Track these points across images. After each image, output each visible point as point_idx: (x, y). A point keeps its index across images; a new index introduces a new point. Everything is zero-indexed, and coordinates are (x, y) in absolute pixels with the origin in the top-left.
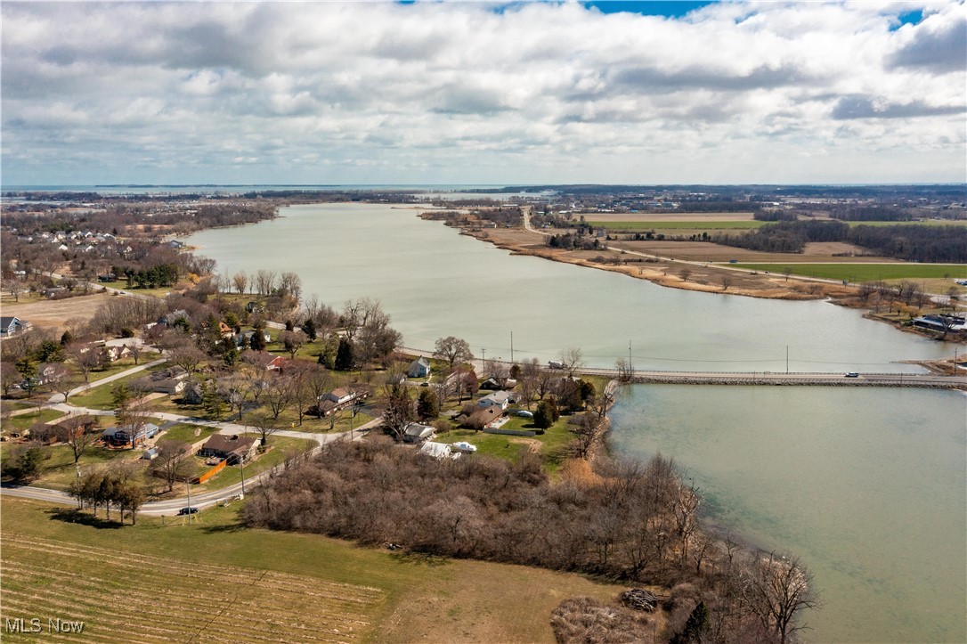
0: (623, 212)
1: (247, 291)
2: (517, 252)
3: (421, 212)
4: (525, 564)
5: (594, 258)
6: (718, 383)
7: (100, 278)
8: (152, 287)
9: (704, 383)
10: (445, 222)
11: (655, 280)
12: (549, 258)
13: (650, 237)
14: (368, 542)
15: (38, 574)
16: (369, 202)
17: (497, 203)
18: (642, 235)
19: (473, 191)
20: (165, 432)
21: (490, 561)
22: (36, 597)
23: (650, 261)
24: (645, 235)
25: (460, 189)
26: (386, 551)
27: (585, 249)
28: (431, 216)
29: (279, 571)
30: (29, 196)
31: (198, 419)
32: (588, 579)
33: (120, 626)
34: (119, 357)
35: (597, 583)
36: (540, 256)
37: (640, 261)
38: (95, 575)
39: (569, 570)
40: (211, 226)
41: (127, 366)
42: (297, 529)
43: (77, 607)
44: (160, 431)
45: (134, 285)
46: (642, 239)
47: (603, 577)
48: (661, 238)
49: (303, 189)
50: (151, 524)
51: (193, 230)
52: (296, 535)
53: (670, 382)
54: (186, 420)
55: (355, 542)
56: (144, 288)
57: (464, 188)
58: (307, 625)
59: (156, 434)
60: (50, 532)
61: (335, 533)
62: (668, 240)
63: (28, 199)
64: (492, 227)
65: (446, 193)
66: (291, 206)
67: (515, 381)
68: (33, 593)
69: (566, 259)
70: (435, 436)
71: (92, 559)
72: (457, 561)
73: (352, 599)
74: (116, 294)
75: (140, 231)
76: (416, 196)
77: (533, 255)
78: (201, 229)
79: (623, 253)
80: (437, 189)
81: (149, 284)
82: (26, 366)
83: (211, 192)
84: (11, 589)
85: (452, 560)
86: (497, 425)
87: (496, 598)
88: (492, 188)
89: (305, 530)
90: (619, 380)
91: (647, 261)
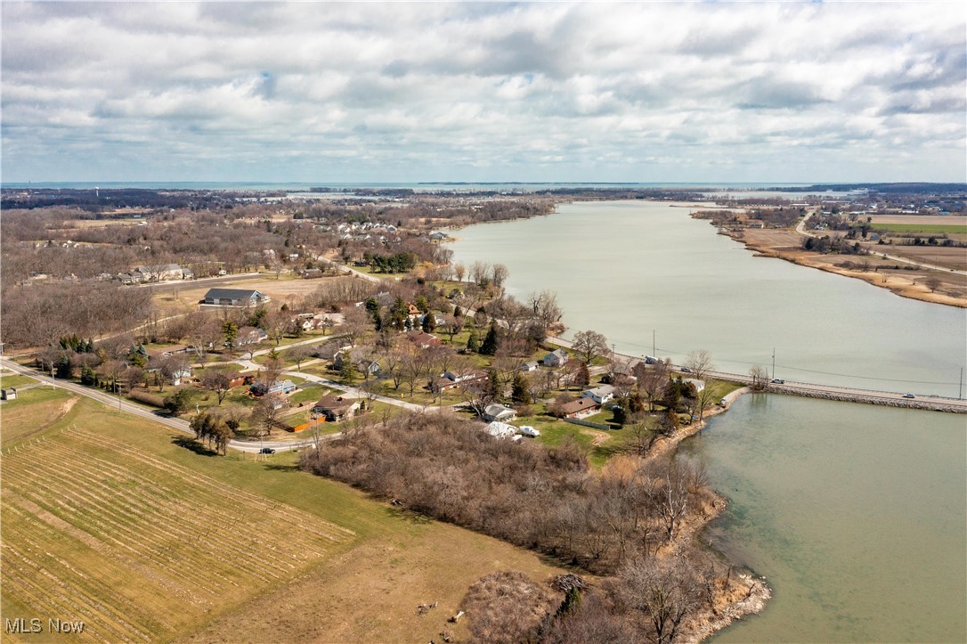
0: (929, 214)
1: (465, 279)
2: (764, 255)
3: (695, 211)
4: (494, 536)
5: (842, 262)
6: (864, 402)
7: (356, 263)
8: (391, 272)
9: (847, 400)
10: (711, 221)
11: (896, 290)
12: (793, 261)
13: (932, 241)
14: (378, 496)
15: (133, 478)
16: (654, 200)
17: (787, 202)
18: (922, 240)
19: (772, 190)
20: (301, 390)
21: (467, 528)
22: (120, 494)
23: (909, 269)
24: (926, 240)
25: (757, 188)
26: (387, 505)
27: (842, 253)
28: (701, 215)
29: (292, 505)
30: (358, 192)
31: (334, 382)
32: (540, 559)
33: (155, 524)
34: (316, 327)
35: (545, 563)
36: (784, 259)
37: (897, 268)
38: (168, 486)
39: (530, 548)
40: (485, 221)
41: (315, 335)
42: (331, 477)
43: (140, 505)
44: (297, 388)
45: (377, 270)
46: (923, 244)
47: (556, 560)
48: (948, 244)
49: (595, 187)
50: (236, 457)
51: (467, 224)
52: (329, 481)
53: (808, 396)
54: (325, 382)
55: (369, 494)
56: (385, 272)
57: (762, 187)
58: (278, 548)
59: (292, 390)
60: (164, 451)
61: (357, 485)
62: (956, 246)
63: (356, 195)
64: (759, 227)
65: (741, 191)
66: (574, 203)
67: (635, 378)
68: (119, 491)
69: (811, 263)
70: (515, 418)
71: (174, 474)
72: (439, 523)
73: (327, 536)
74: (357, 276)
75: (421, 223)
76: (705, 194)
77: (778, 257)
78: (474, 223)
79: (884, 258)
80: (731, 187)
81: (390, 269)
82: (229, 328)
83: (510, 188)
84: (110, 486)
85: (435, 522)
86: (581, 416)
87: (442, 558)
88: (794, 186)
89: (336, 478)
90: (751, 388)
91: (906, 268)
